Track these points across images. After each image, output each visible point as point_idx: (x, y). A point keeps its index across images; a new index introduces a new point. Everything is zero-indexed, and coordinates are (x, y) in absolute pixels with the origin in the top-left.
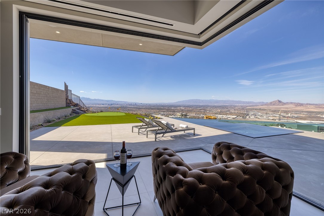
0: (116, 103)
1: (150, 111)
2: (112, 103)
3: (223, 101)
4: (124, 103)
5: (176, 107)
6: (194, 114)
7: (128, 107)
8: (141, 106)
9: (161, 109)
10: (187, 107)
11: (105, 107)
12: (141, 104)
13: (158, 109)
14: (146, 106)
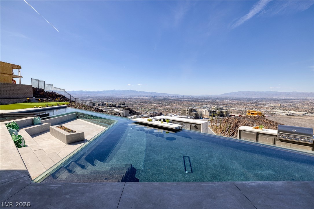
0: (159, 96)
1: (192, 103)
2: (156, 95)
3: (285, 93)
4: (166, 95)
5: (221, 100)
6: (244, 108)
7: (170, 99)
8: (183, 98)
9: (204, 102)
10: (235, 100)
11: (149, 99)
12: (183, 96)
13: (201, 102)
14: (188, 99)
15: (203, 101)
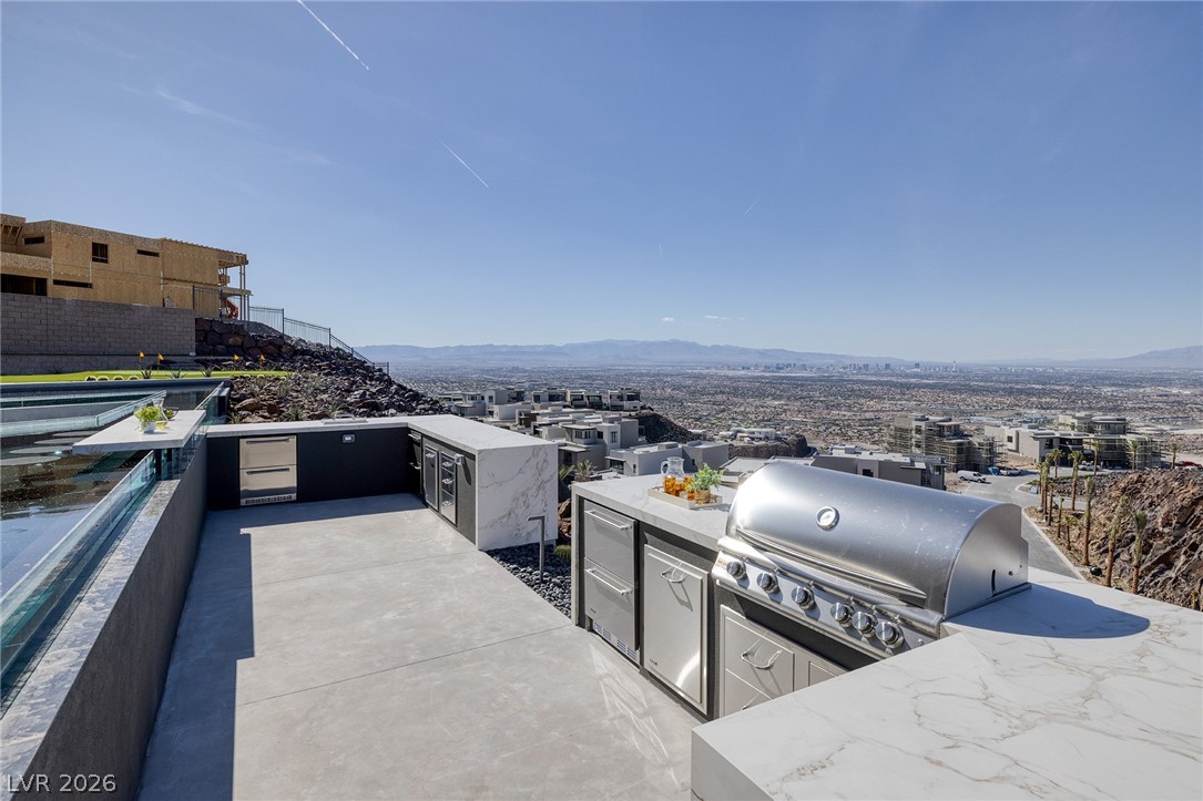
0: (799, 363)
1: (964, 400)
2: (782, 361)
4: (832, 362)
7: (851, 377)
8: (915, 376)
9: (1031, 393)
11: (753, 378)
12: (917, 365)
13: (1010, 392)
14: (942, 378)
15: (1021, 392)
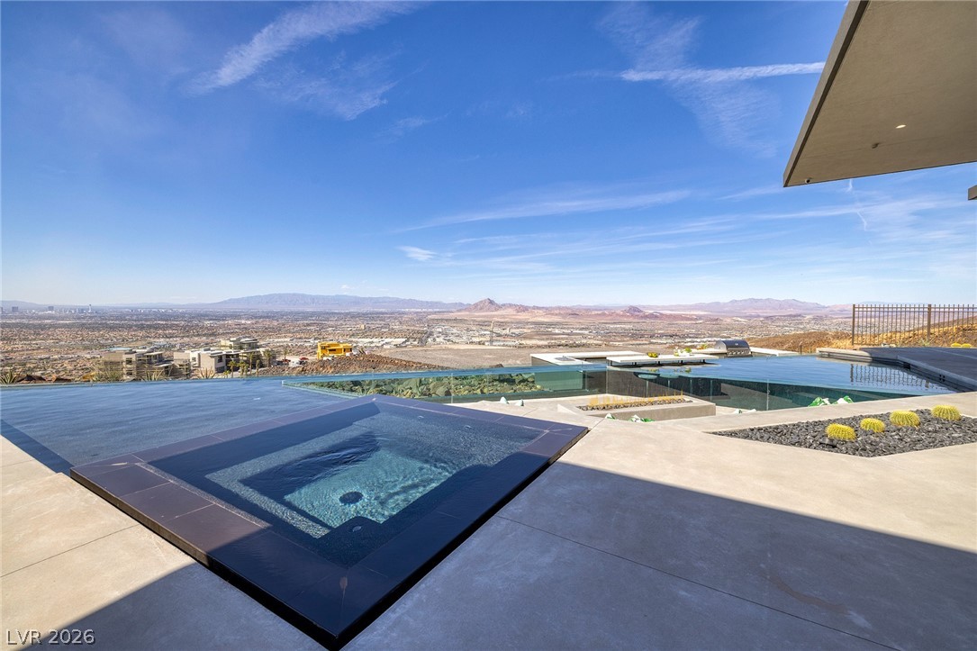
5: (219, 320)
6: (288, 339)
8: (50, 317)
10: (261, 317)
12: (51, 308)
